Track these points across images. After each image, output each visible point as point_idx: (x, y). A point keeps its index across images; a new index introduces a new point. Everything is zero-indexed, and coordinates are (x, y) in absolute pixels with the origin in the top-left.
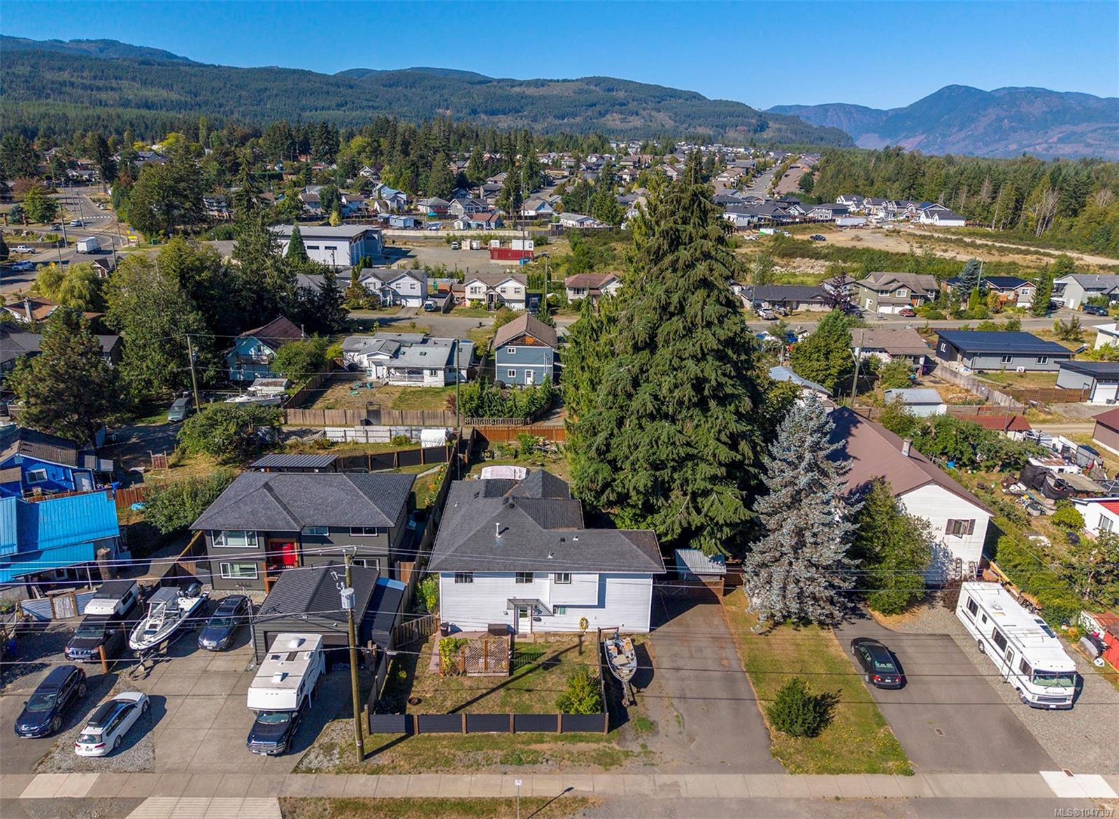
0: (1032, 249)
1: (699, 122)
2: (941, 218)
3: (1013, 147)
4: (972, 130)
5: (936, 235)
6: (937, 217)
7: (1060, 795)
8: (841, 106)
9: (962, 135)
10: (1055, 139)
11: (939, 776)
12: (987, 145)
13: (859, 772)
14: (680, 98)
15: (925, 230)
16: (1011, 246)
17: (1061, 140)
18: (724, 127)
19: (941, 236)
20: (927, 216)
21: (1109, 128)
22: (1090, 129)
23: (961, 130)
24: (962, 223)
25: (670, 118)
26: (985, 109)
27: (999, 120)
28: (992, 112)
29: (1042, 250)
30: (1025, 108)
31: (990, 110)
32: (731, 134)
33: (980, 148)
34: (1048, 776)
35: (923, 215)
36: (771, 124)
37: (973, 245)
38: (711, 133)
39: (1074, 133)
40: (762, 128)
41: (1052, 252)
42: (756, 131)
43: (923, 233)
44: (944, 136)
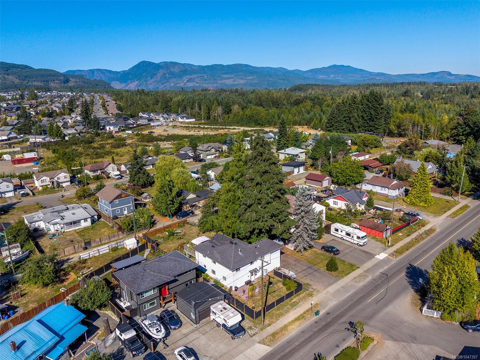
0: (224, 127)
1: (33, 79)
2: (187, 119)
3: (172, 84)
4: (155, 78)
5: (190, 126)
6: (185, 119)
7: (382, 259)
8: (98, 69)
9: (152, 80)
10: (186, 81)
11: (363, 266)
12: (163, 84)
13: (352, 272)
14: (18, 68)
15: (183, 124)
16: (217, 127)
17: (188, 81)
18: (47, 81)
19: (192, 126)
20: (181, 119)
21: (201, 76)
22: (196, 77)
23: (152, 78)
24: (194, 120)
25: (16, 78)
26: (158, 70)
27: (164, 74)
28: (161, 72)
29: (227, 127)
30: (172, 69)
31: (160, 71)
32: (52, 85)
33: (160, 86)
34: (377, 256)
35: (180, 118)
36: (71, 79)
37: (204, 128)
38: (42, 84)
39: (191, 79)
40: (67, 81)
41: (230, 127)
42: (64, 83)
43: (185, 125)
44: (146, 81)
